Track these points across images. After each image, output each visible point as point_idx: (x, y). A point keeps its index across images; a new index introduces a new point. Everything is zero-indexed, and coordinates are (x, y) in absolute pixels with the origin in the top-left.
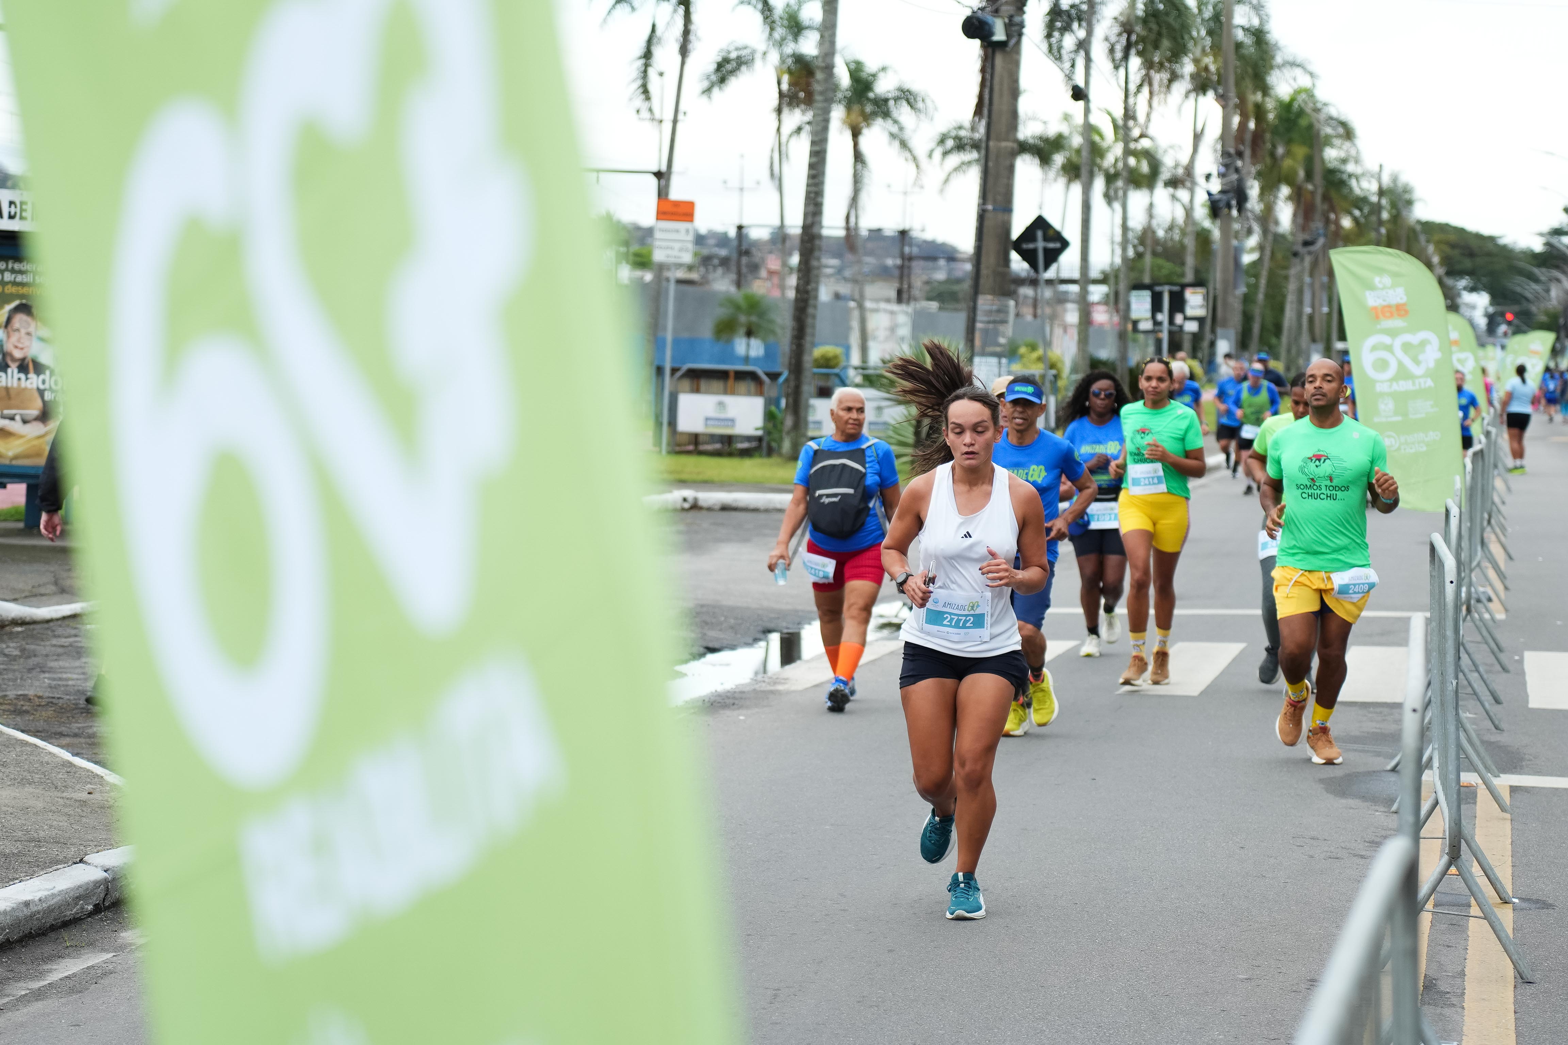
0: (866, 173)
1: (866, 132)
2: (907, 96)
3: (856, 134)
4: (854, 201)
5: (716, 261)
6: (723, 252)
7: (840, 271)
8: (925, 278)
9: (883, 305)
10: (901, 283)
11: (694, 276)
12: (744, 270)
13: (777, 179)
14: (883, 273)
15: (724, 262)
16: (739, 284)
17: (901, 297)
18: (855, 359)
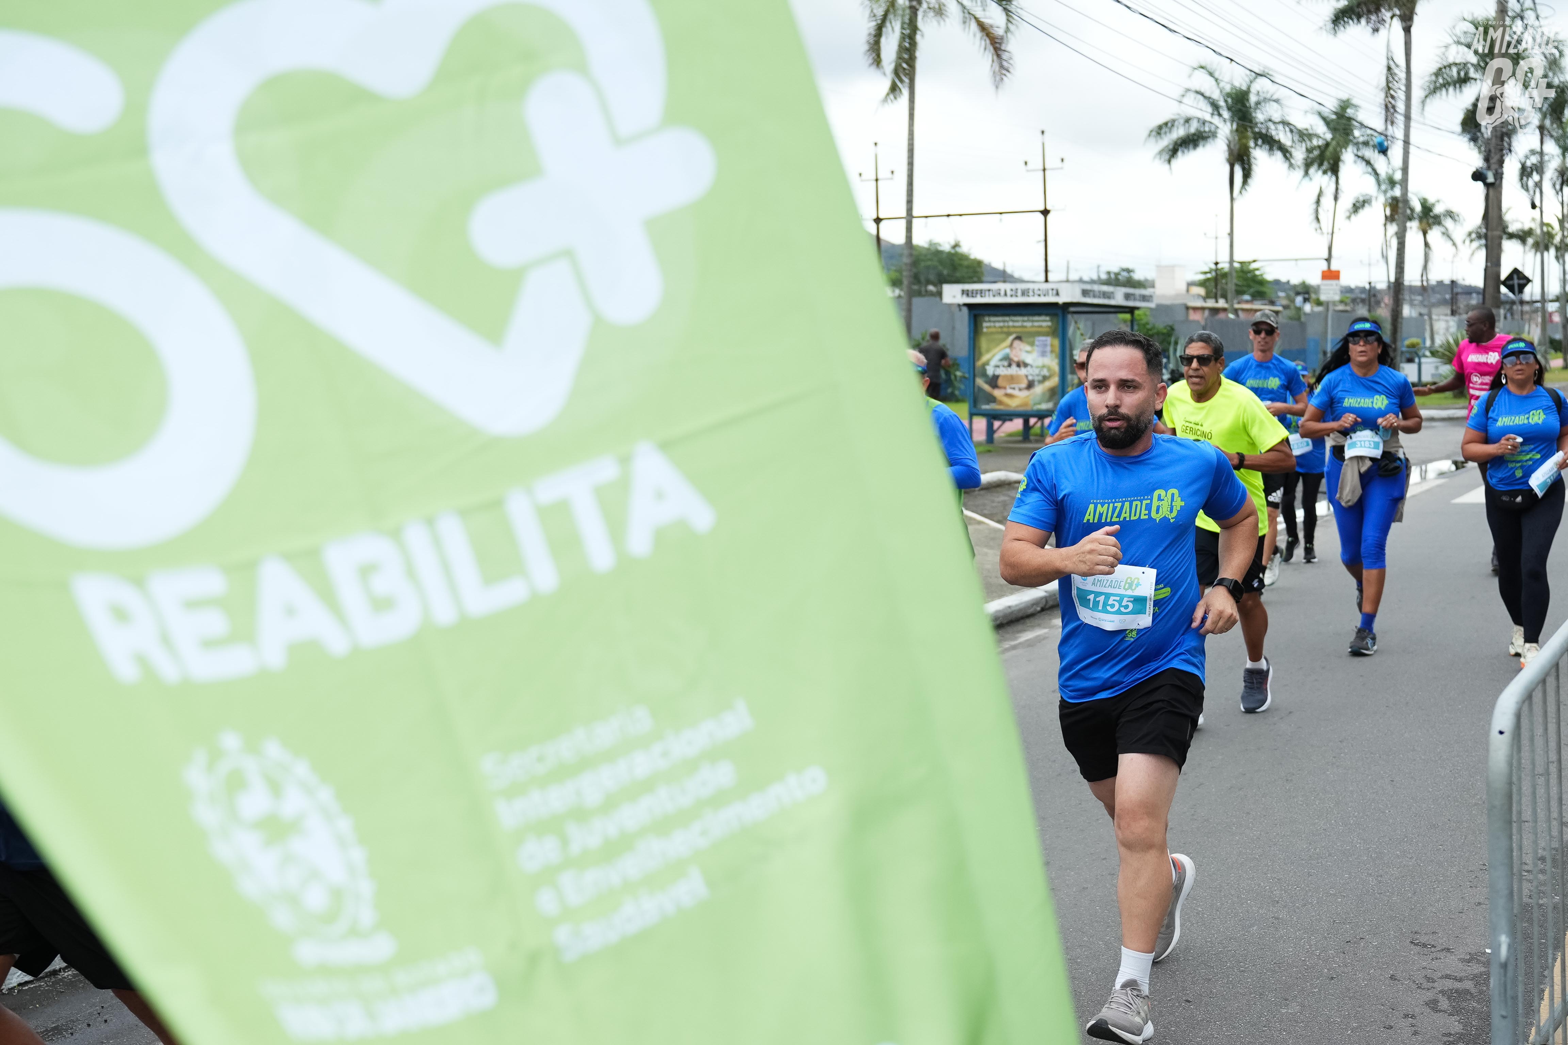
0: (1430, 253)
1: (1429, 232)
2: (1450, 214)
3: (1425, 233)
4: (1425, 267)
5: (1358, 300)
6: (1363, 296)
7: (1422, 302)
8: (1465, 303)
9: (1442, 317)
10: (1452, 306)
11: (1348, 308)
12: (1373, 303)
13: (1385, 258)
14: (1443, 302)
15: (1363, 301)
16: (1369, 311)
17: (1453, 313)
18: (1428, 343)
